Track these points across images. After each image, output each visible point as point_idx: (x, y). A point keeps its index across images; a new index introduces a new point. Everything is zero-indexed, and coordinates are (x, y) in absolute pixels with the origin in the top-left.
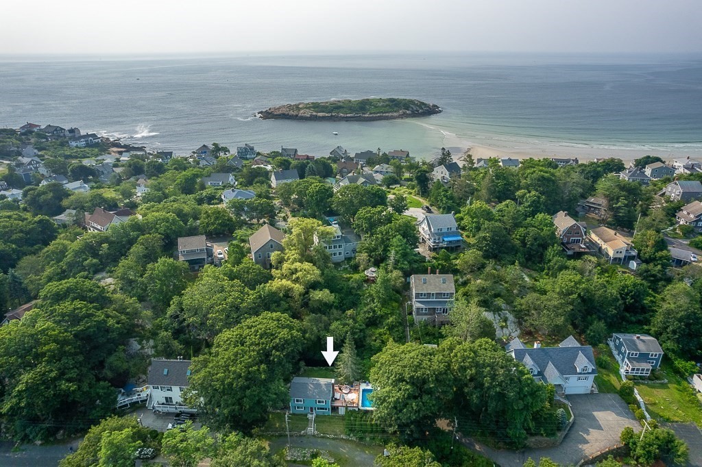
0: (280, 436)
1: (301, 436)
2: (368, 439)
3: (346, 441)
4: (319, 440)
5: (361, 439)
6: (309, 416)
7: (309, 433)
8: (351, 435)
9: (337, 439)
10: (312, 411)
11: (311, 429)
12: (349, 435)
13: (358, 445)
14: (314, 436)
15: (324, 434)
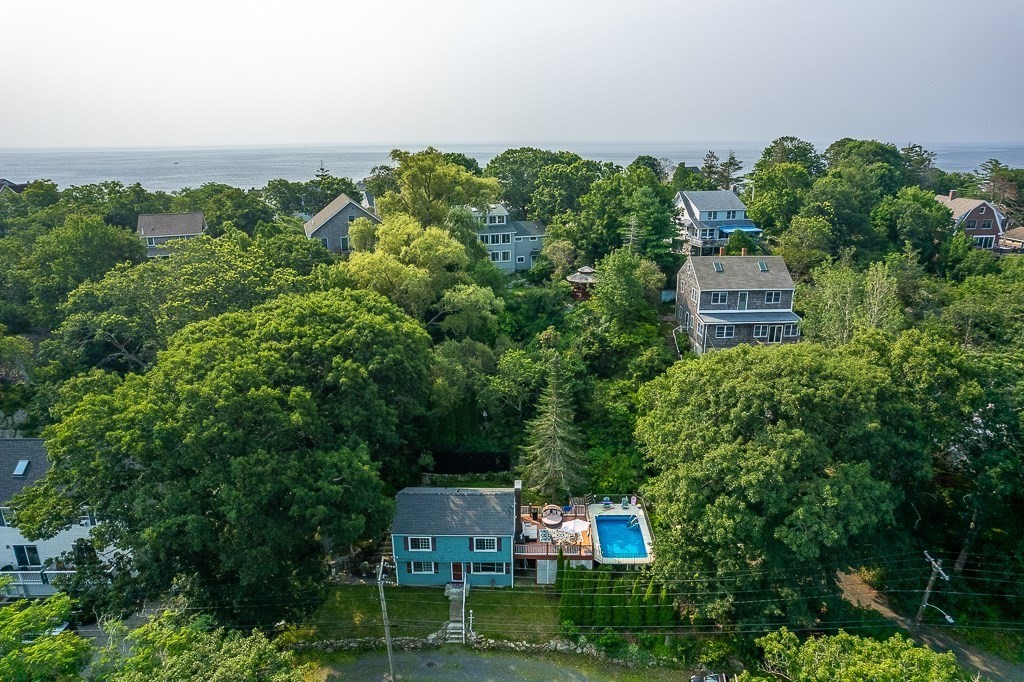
0: (365, 649)
1: (427, 647)
2: (634, 648)
3: (567, 656)
4: (486, 658)
5: (613, 648)
6: (451, 591)
7: (453, 639)
8: (583, 639)
9: (539, 652)
10: (458, 576)
11: (458, 628)
12: (574, 638)
13: (606, 668)
14: (468, 646)
15: (497, 637)
